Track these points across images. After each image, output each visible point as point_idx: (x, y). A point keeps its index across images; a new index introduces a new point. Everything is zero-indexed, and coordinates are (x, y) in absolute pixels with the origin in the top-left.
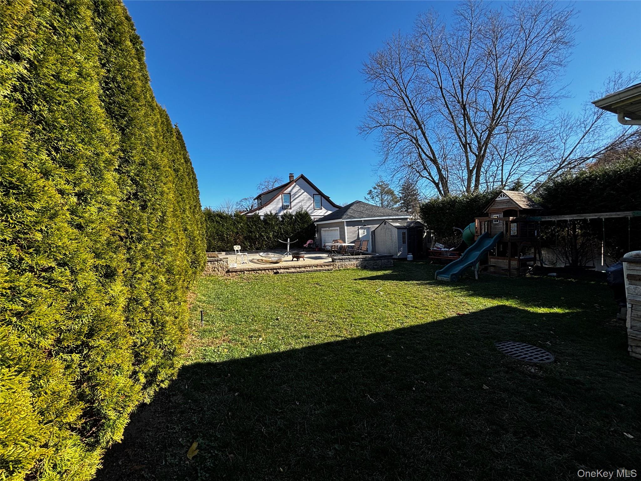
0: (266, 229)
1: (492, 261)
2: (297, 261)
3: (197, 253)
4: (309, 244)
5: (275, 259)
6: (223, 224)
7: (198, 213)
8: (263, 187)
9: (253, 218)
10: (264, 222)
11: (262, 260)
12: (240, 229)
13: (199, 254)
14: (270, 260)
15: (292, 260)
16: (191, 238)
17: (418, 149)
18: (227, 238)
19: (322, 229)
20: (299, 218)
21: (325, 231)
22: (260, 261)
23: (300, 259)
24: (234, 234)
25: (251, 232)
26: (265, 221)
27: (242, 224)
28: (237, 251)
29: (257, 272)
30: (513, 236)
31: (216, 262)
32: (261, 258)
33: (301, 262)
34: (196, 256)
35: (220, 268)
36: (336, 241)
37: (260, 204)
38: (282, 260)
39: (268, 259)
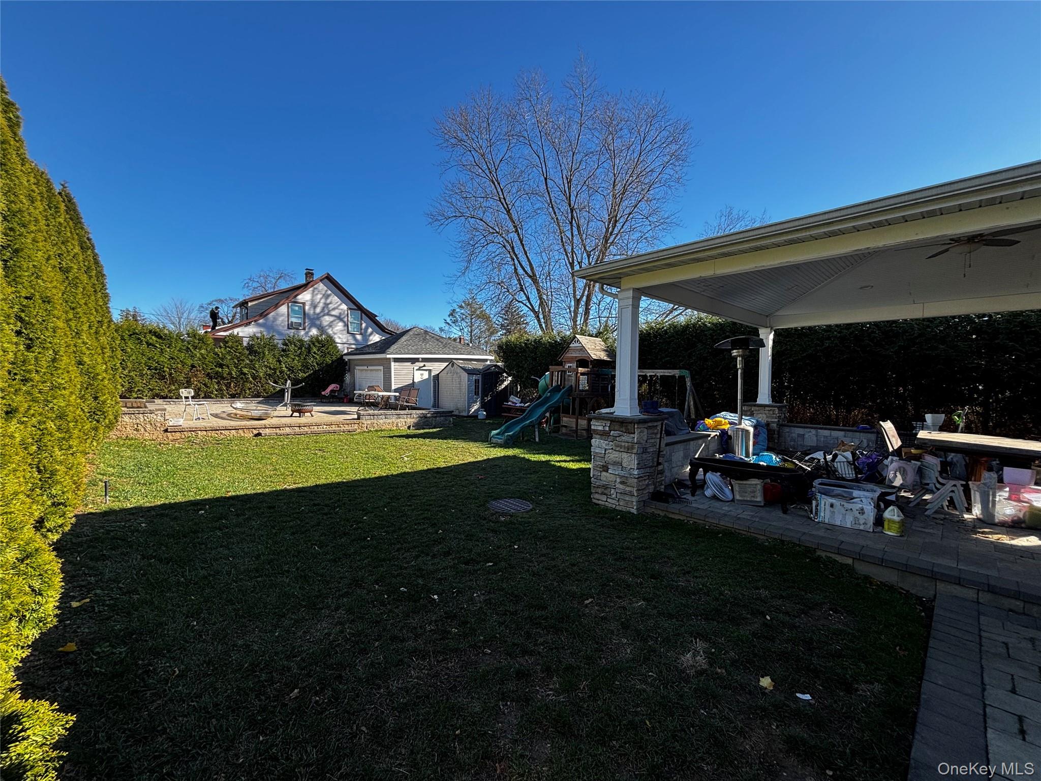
0: (251, 361)
1: (565, 420)
2: (300, 417)
3: (102, 399)
4: (332, 391)
5: (256, 414)
6: (162, 349)
7: (105, 334)
8: (255, 285)
9: (227, 342)
10: (248, 350)
11: (236, 415)
12: (200, 360)
13: (104, 402)
14: (249, 414)
15: (291, 416)
16: (91, 376)
17: (513, 260)
18: (171, 374)
19: (357, 367)
20: (315, 346)
21: (362, 370)
22: (232, 415)
23: (306, 414)
24: (187, 369)
25: (221, 366)
26: (250, 348)
27: (203, 351)
28: (187, 398)
29: (221, 433)
30: (583, 391)
31: (141, 416)
32: (235, 411)
33: (306, 419)
34: (98, 403)
35: (148, 426)
36: (371, 388)
37: (245, 317)
38: (272, 415)
39: (246, 413)
